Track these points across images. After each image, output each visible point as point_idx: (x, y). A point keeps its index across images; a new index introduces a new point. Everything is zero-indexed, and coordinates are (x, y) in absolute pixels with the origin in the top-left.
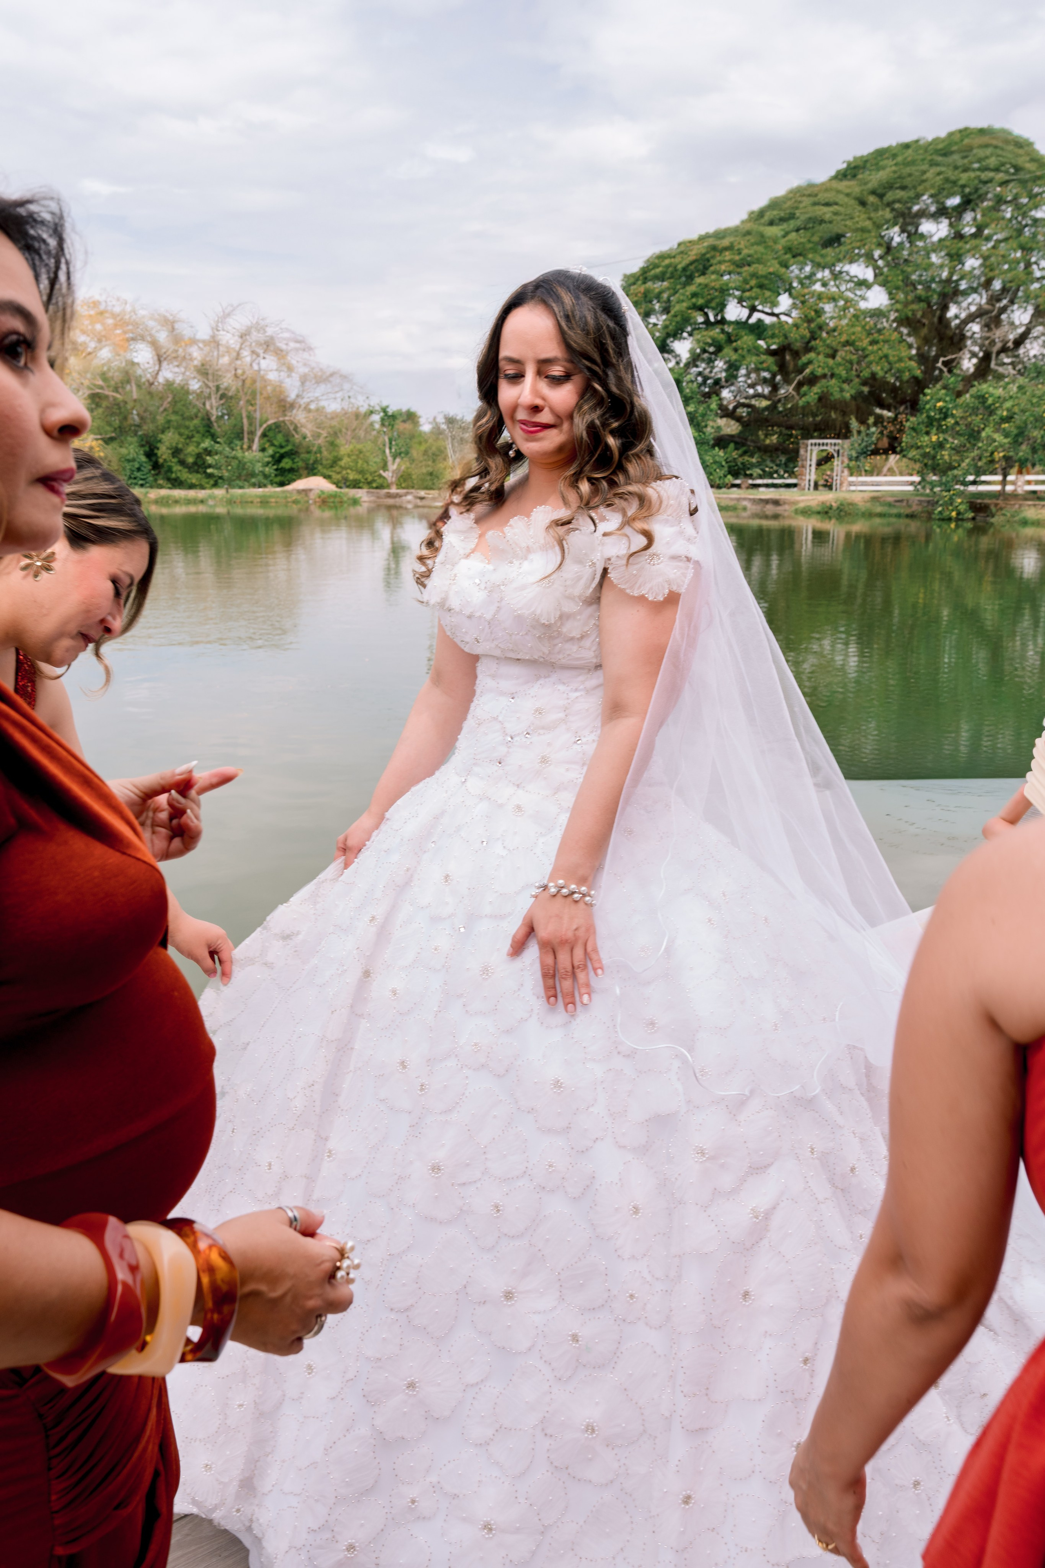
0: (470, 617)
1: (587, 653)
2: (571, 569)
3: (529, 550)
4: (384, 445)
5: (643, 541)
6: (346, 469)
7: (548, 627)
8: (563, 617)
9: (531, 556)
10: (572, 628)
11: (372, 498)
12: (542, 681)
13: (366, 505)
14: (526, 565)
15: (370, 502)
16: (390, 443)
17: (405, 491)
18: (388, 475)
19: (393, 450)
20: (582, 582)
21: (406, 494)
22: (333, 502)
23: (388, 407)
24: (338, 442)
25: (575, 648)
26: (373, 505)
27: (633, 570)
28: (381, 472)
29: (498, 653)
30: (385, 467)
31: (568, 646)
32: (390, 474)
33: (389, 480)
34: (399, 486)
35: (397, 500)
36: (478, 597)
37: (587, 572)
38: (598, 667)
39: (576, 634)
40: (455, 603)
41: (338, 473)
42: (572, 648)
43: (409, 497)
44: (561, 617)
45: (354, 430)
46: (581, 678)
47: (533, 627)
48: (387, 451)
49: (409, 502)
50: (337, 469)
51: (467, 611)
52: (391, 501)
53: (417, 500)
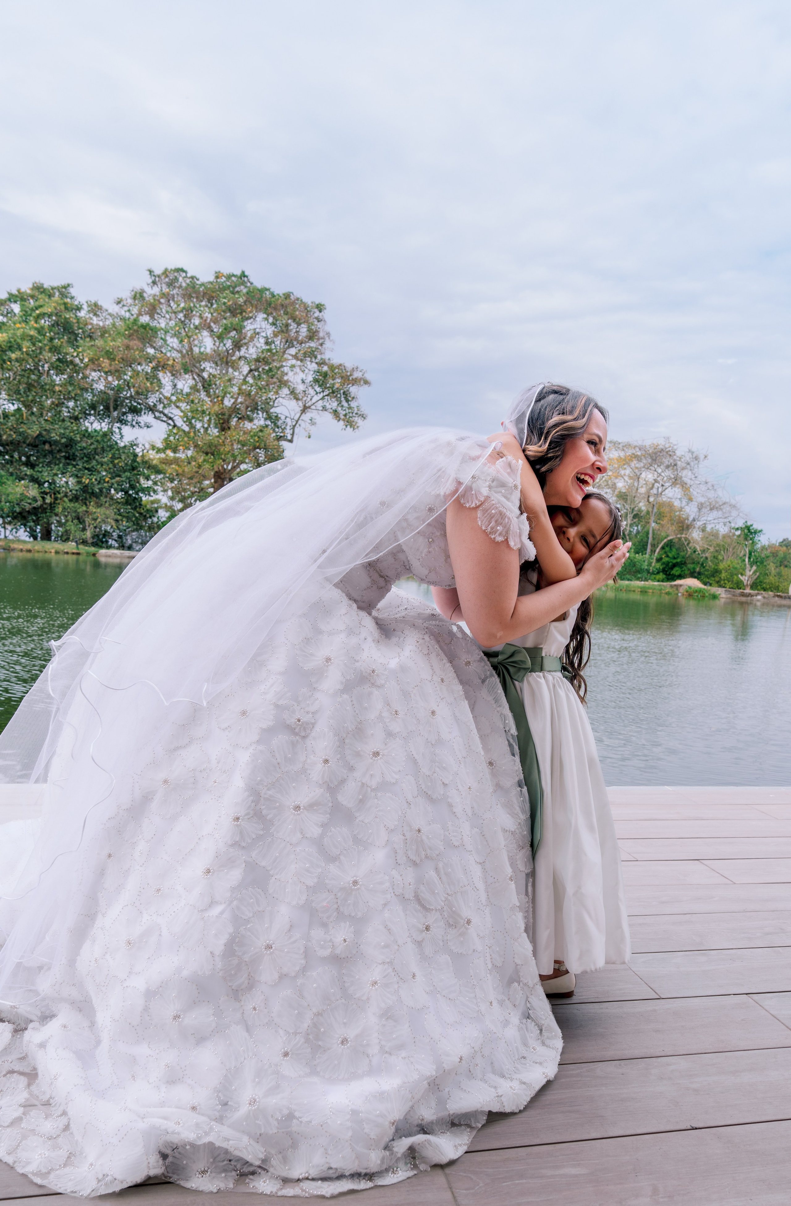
4: (745, 555)
11: (729, 595)
15: (727, 598)
16: (750, 554)
17: (756, 592)
19: (752, 560)
21: (757, 595)
22: (697, 596)
23: (752, 525)
34: (752, 587)
35: (749, 598)
43: (759, 597)
48: (747, 560)
49: (758, 600)
52: (743, 599)
53: (766, 600)
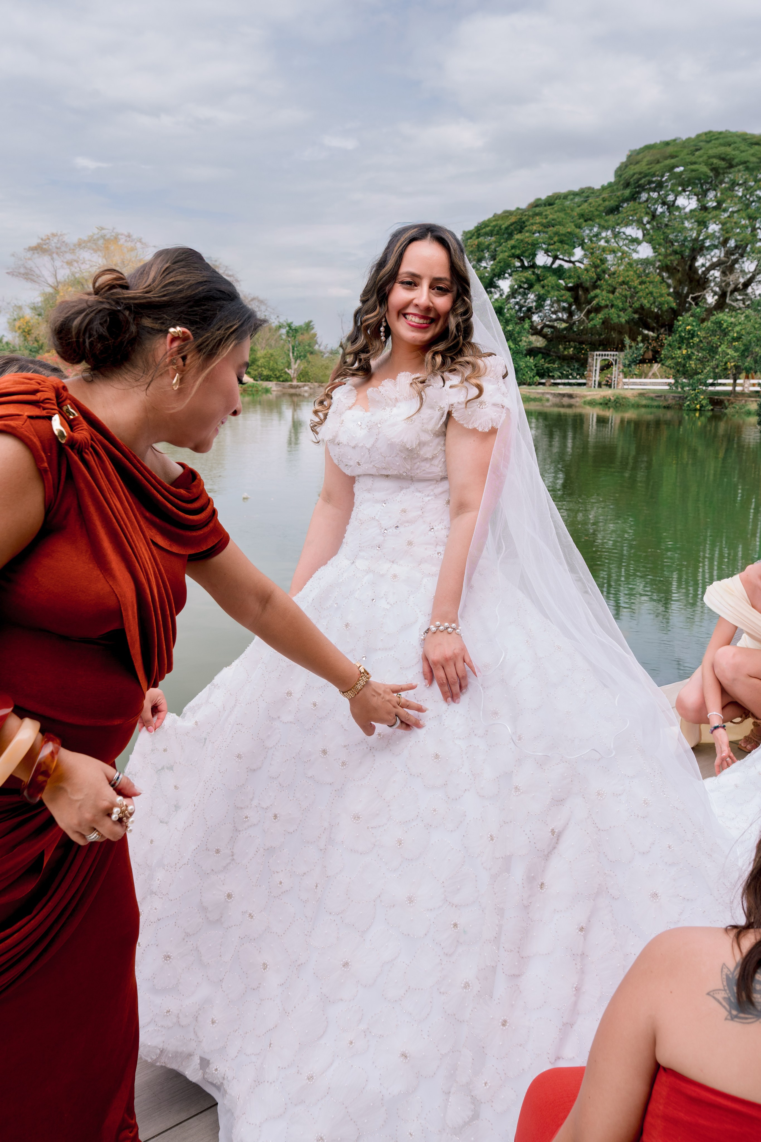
0: (354, 448)
1: (436, 469)
2: (426, 412)
3: (396, 400)
4: (289, 351)
5: (476, 391)
6: (262, 367)
7: (411, 451)
8: (421, 444)
9: (398, 404)
10: (427, 452)
11: (279, 389)
12: (404, 491)
13: (274, 393)
14: (395, 411)
15: (278, 391)
16: (293, 349)
17: (303, 383)
18: (291, 372)
19: (295, 354)
20: (434, 421)
21: (304, 386)
22: (251, 391)
23: (292, 323)
24: (256, 348)
25: (428, 465)
26: (279, 393)
27: (469, 411)
28: (286, 370)
29: (373, 471)
30: (289, 366)
31: (423, 464)
32: (293, 372)
33: (292, 375)
34: (299, 380)
35: (297, 390)
36: (361, 433)
37: (437, 414)
38: (444, 478)
39: (429, 455)
40: (343, 438)
41: (255, 370)
42: (426, 466)
43: (306, 388)
44: (419, 444)
45: (268, 339)
46: (431, 487)
47: (401, 451)
48: (291, 355)
49: (306, 391)
50: (255, 367)
51: (353, 445)
52: (293, 391)
53: (312, 390)
